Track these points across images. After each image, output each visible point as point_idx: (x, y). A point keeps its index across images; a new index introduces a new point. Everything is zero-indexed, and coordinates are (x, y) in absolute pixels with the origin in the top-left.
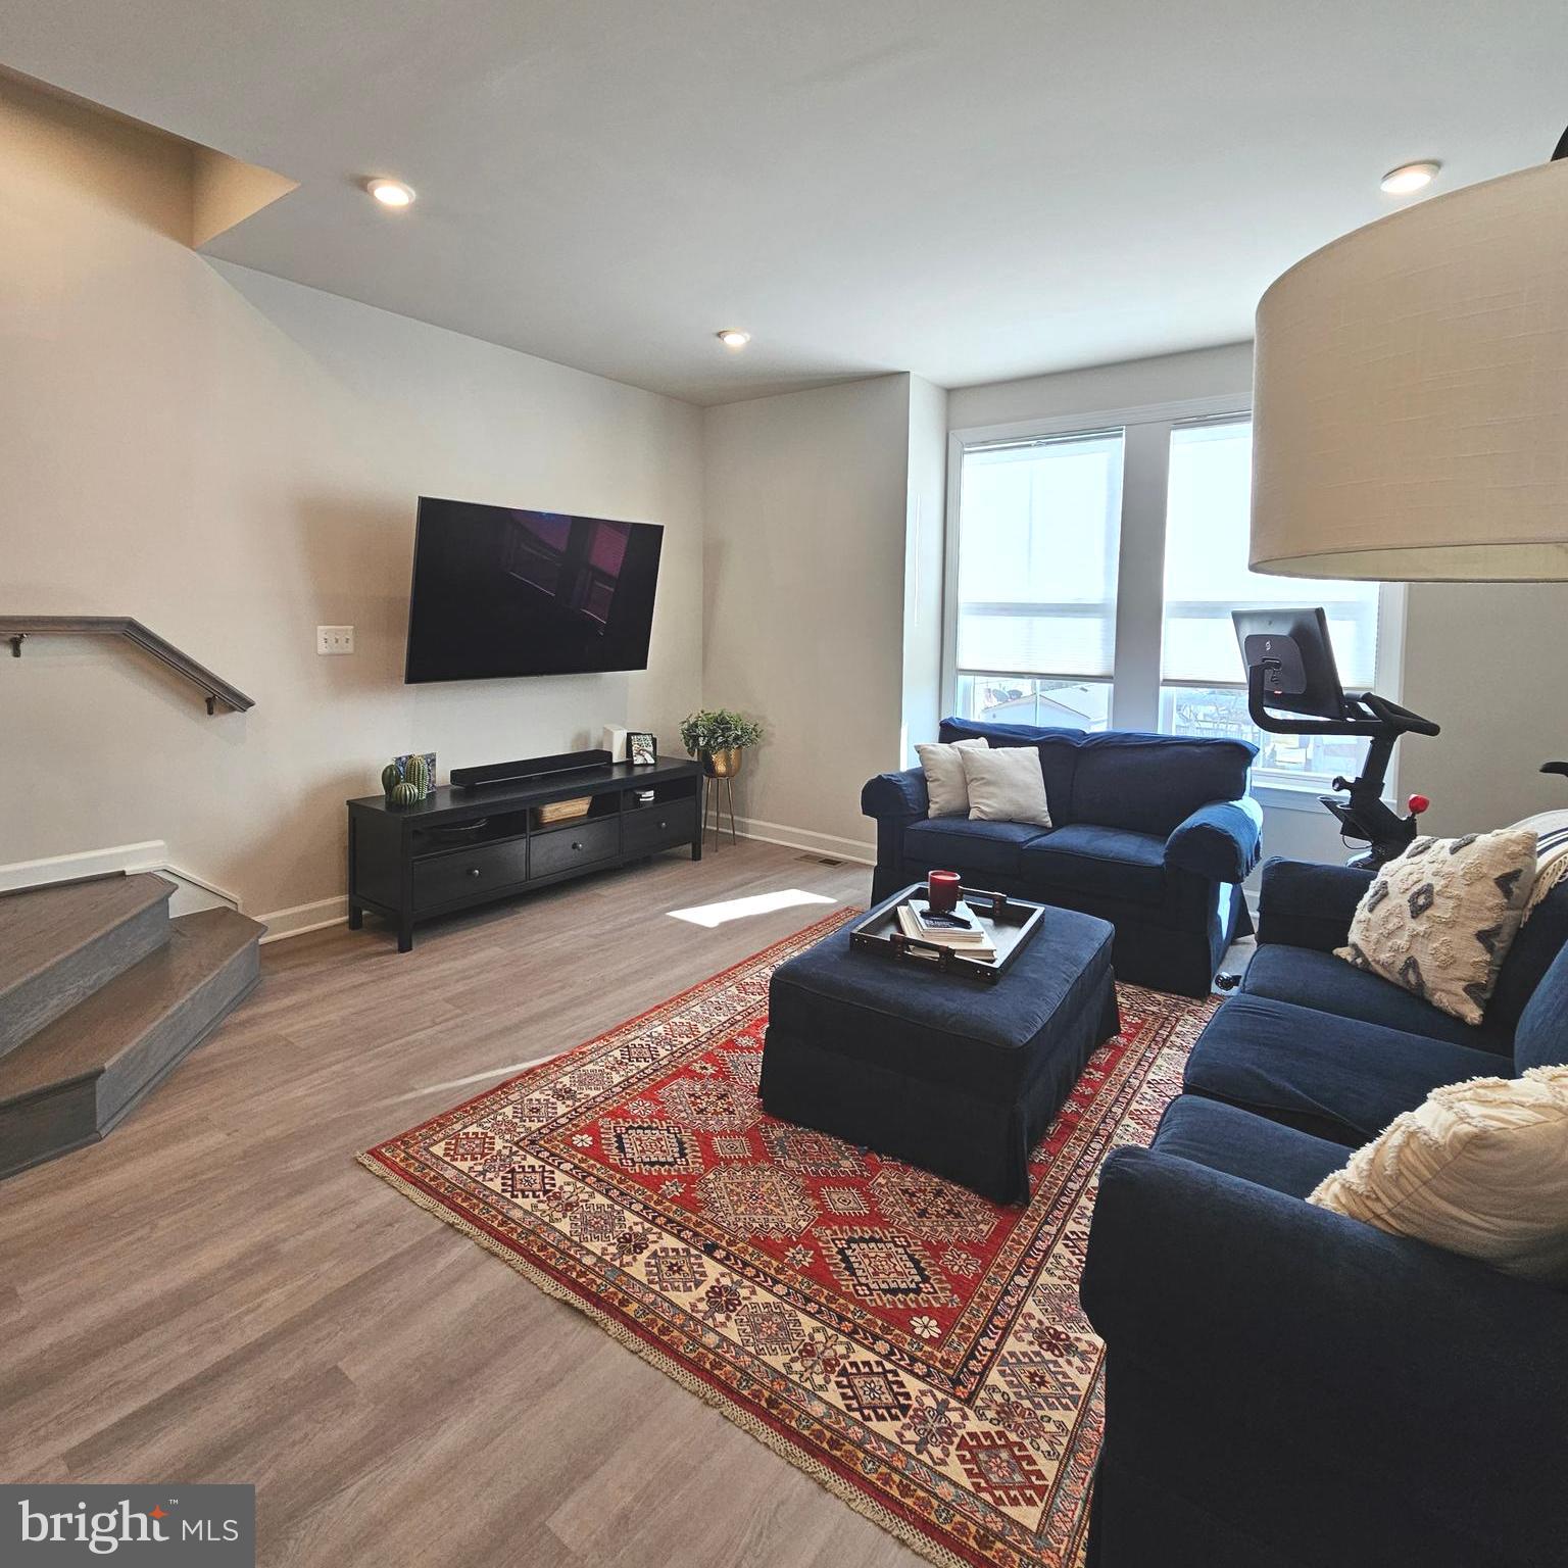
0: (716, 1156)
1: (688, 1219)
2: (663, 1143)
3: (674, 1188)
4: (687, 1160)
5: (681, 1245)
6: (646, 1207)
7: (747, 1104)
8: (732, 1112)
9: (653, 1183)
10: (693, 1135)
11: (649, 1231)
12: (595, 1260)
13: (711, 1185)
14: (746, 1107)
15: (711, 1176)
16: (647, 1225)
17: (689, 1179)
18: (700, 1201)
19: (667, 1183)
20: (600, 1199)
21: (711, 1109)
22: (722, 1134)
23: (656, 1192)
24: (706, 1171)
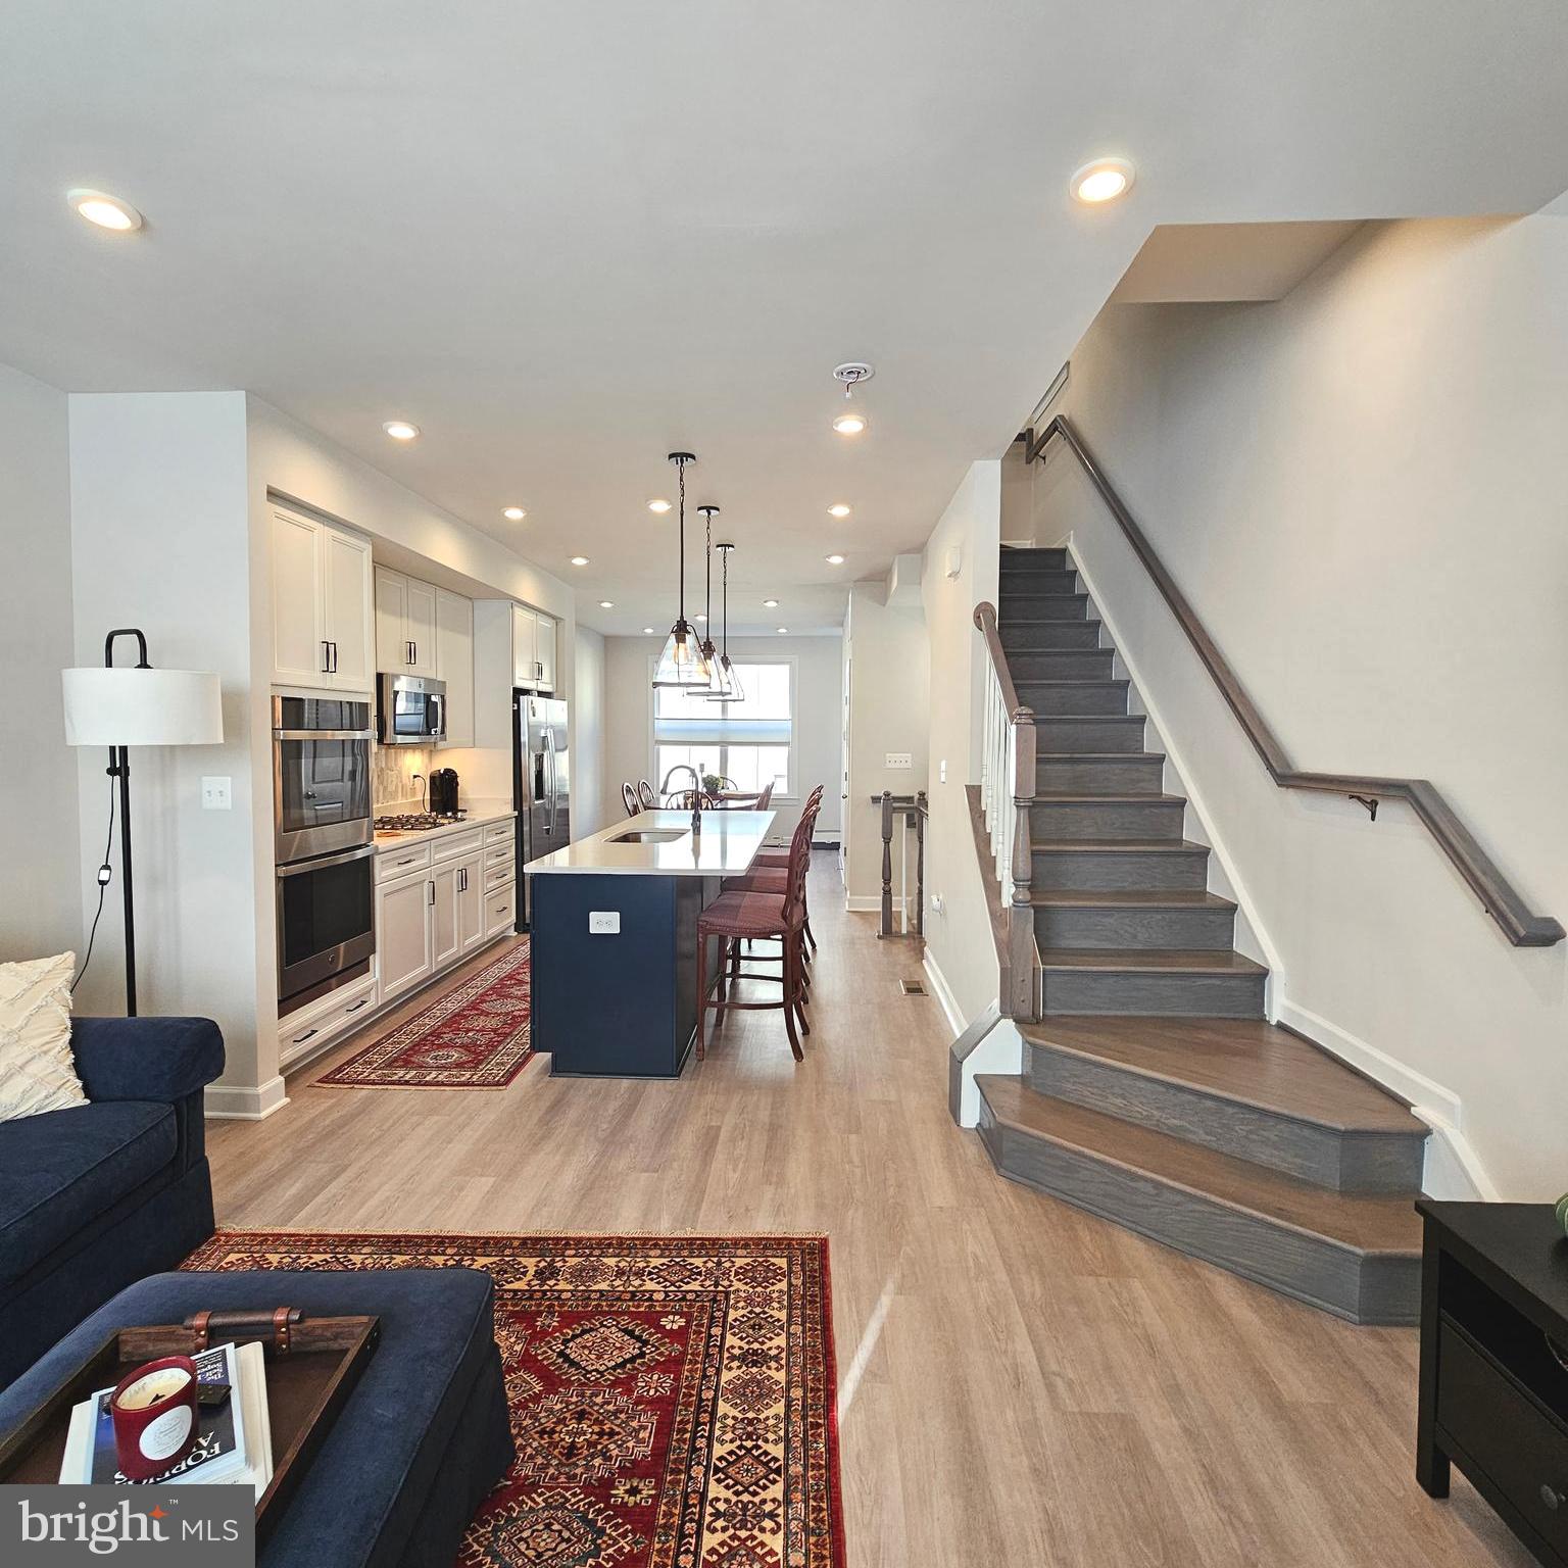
0: (528, 1370)
1: (514, 1305)
2: (593, 1357)
3: (547, 1322)
4: (554, 1351)
5: (508, 1287)
6: (559, 1298)
7: (531, 1457)
8: (542, 1433)
9: (568, 1319)
10: (568, 1379)
11: (541, 1285)
12: (566, 1254)
13: (513, 1340)
14: (529, 1450)
15: (517, 1348)
16: (546, 1287)
17: (541, 1335)
18: (514, 1323)
19: (555, 1324)
20: (604, 1286)
21: (573, 1425)
22: (536, 1398)
23: (559, 1312)
24: (527, 1350)
